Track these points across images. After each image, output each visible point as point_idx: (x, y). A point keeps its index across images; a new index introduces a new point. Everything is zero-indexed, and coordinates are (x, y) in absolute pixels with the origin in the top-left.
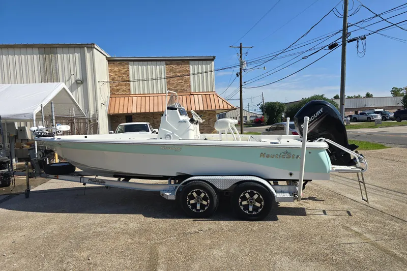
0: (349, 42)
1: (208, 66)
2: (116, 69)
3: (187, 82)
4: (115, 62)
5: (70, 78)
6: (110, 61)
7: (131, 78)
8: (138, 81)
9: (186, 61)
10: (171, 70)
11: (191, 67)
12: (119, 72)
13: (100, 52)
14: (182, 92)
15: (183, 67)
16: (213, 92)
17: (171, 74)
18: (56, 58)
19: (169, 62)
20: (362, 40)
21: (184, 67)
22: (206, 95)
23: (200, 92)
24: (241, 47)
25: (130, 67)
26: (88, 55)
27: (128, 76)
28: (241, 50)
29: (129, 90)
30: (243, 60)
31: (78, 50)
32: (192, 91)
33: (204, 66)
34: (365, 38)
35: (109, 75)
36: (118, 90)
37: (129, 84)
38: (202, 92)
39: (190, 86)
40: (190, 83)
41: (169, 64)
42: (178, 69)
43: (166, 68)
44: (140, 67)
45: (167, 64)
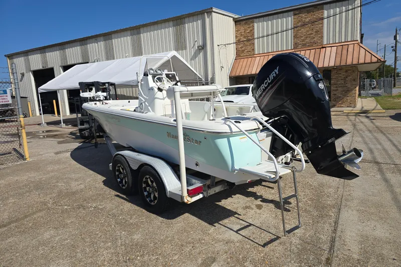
2: (242, 29)
3: (319, 32)
4: (242, 22)
5: (194, 45)
6: (236, 21)
8: (263, 37)
9: (319, 6)
10: (299, 21)
11: (326, 12)
12: (245, 32)
13: (224, 15)
14: (312, 46)
15: (314, 15)
16: (354, 41)
17: (300, 26)
18: (184, 28)
19: (297, 11)
21: (317, 15)
22: (343, 46)
23: (335, 43)
25: (256, 25)
26: (207, 20)
27: (253, 34)
29: (253, 50)
31: (200, 16)
32: (325, 43)
35: (236, 36)
36: (243, 51)
37: (254, 44)
38: (339, 43)
39: (322, 37)
40: (322, 33)
41: (298, 14)
42: (306, 17)
43: (294, 19)
44: (265, 23)
45: (295, 15)
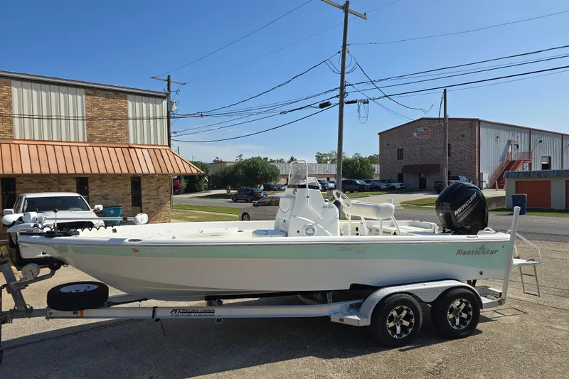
0: (346, 103)
1: (158, 106)
3: (123, 127)
7: (16, 111)
8: (31, 117)
9: (121, 94)
10: (94, 106)
11: (130, 104)
14: (115, 143)
15: (116, 103)
17: (95, 111)
19: (91, 90)
20: (364, 103)
21: (119, 103)
22: (154, 150)
23: (144, 145)
24: (168, 80)
25: (15, 91)
27: (9, 106)
28: (169, 85)
29: (11, 131)
30: (172, 100)
32: (132, 142)
33: (151, 105)
34: (368, 102)
37: (11, 122)
38: (149, 145)
39: (127, 134)
40: (127, 129)
41: (92, 95)
42: (107, 104)
43: (86, 100)
44: (35, 93)
45: (87, 94)
